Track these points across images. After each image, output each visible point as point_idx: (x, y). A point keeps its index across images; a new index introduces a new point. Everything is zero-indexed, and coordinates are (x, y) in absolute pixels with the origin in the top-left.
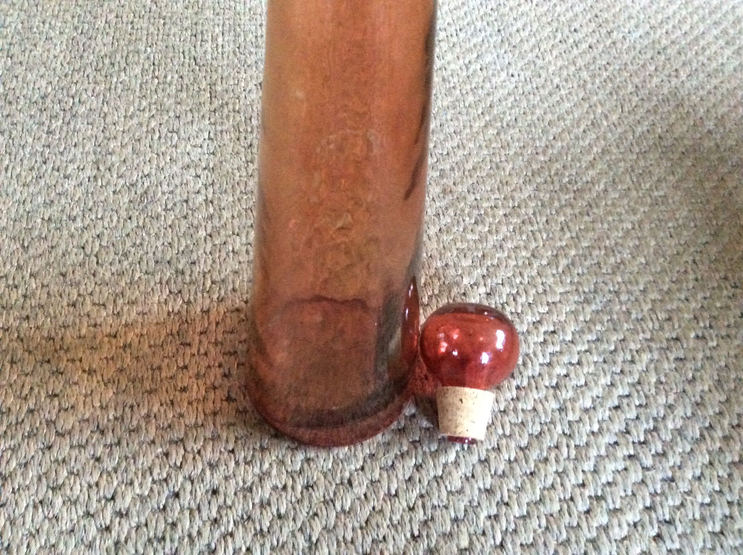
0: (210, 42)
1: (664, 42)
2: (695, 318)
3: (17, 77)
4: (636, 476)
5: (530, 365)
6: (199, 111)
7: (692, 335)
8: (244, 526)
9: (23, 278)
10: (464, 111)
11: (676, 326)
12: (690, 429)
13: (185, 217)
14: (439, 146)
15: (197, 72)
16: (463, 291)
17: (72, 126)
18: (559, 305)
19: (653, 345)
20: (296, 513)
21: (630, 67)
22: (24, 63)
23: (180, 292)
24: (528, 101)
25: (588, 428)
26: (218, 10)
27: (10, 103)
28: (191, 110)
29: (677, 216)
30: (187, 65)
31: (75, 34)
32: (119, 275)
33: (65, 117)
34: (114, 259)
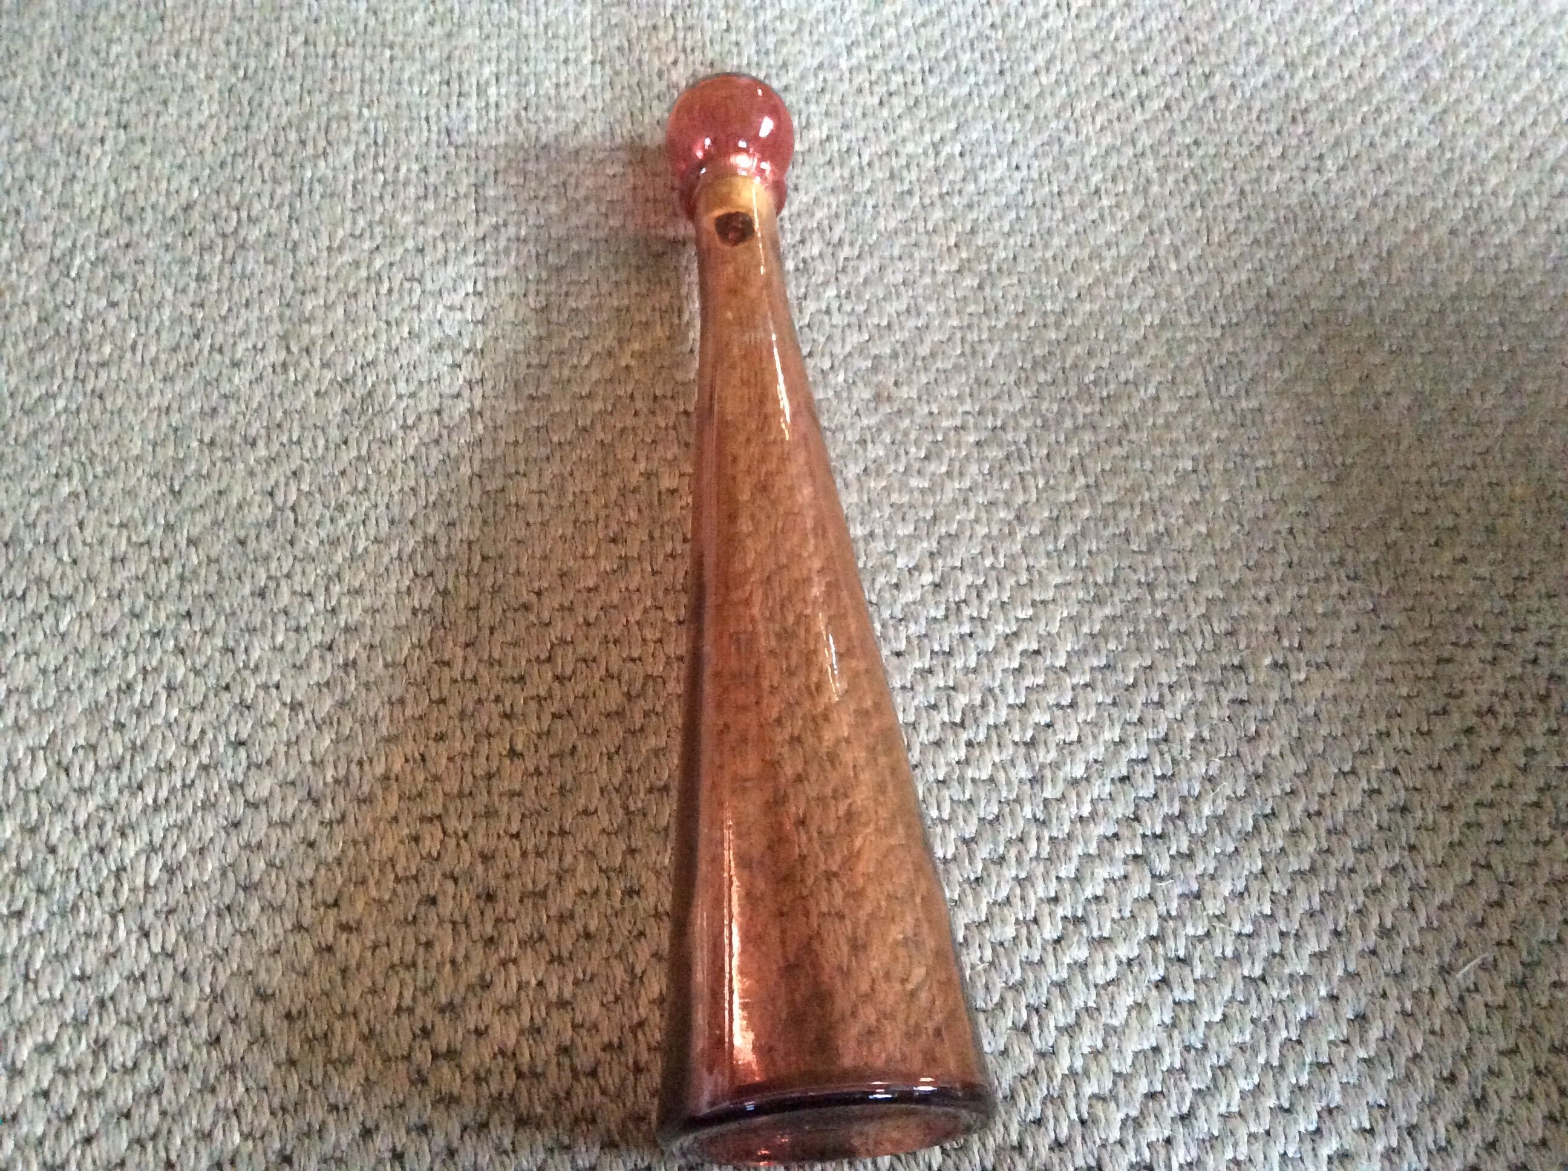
0: (474, 97)
2: (1277, 631)
3: (137, 168)
4: (1139, 888)
5: (992, 708)
6: (456, 239)
7: (1267, 661)
8: (533, 948)
9: (176, 546)
10: (925, 239)
11: (1242, 646)
12: (1238, 816)
13: (437, 442)
14: (875, 310)
15: (453, 159)
16: (895, 580)
17: (239, 268)
18: (1051, 607)
19: (1198, 677)
20: (612, 932)
22: (148, 142)
23: (431, 574)
25: (1074, 810)
26: (488, 28)
27: (130, 220)
28: (443, 236)
30: (433, 146)
31: (233, 80)
32: (331, 543)
33: (225, 248)
34: (322, 516)
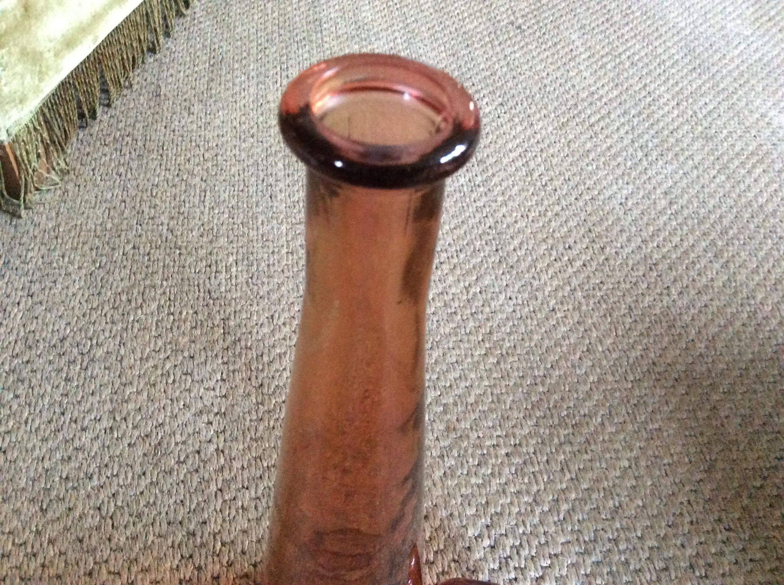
0: (224, 273)
1: (656, 256)
2: (691, 566)
3: (37, 318)
6: (212, 351)
9: (41, 545)
10: (465, 338)
11: (673, 578)
13: (197, 471)
14: (442, 378)
15: (211, 306)
16: (467, 545)
17: (89, 372)
18: (560, 558)
21: (623, 286)
22: (44, 303)
23: (191, 556)
24: (526, 326)
26: (232, 237)
27: (30, 348)
28: (204, 348)
29: (672, 451)
30: (201, 299)
31: (93, 269)
32: (133, 539)
33: (83, 361)
34: (128, 522)
